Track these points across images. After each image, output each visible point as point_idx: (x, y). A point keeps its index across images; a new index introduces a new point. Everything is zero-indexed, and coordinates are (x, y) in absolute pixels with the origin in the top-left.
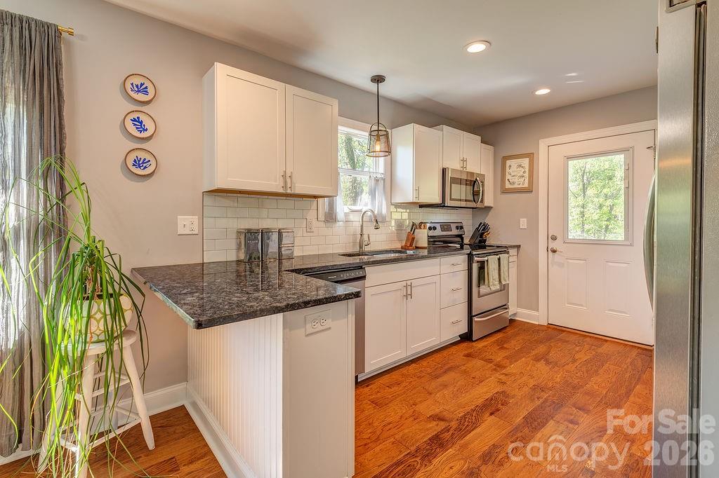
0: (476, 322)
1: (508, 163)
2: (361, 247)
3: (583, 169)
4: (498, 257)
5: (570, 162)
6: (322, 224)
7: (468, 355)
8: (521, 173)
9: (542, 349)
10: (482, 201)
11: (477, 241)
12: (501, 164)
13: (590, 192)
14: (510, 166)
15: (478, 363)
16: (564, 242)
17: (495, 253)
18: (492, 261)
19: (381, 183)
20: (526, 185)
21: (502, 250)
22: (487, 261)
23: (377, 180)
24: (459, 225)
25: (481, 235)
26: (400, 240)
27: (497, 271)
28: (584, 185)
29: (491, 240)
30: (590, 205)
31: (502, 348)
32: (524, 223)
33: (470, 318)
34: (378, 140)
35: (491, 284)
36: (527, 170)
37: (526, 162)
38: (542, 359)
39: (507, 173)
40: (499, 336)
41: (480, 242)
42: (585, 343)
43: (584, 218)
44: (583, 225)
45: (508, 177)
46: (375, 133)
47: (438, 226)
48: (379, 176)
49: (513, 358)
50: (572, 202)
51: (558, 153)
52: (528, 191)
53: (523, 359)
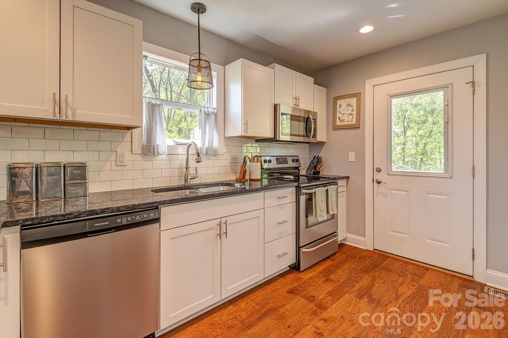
0: (304, 253)
1: (339, 102)
2: (186, 181)
3: (404, 116)
4: (326, 188)
5: (393, 100)
6: (139, 157)
7: (291, 292)
8: (350, 111)
9: (366, 280)
10: (314, 136)
11: (312, 173)
12: (333, 104)
13: (409, 133)
14: (340, 105)
15: (299, 302)
16: (388, 174)
17: (324, 185)
18: (320, 193)
19: (213, 117)
20: (354, 122)
21: (333, 181)
22: (315, 193)
23: (207, 115)
24: (295, 158)
25: (315, 168)
26: (235, 173)
27: (324, 203)
28: (404, 127)
29: (325, 172)
30: (409, 143)
31: (328, 280)
32: (352, 156)
33: (298, 248)
34: (199, 70)
35: (318, 215)
36: (355, 109)
37: (353, 101)
38: (365, 294)
39: (338, 112)
40: (328, 263)
41: (314, 173)
42: (408, 273)
43: (405, 153)
44: (404, 159)
45: (339, 115)
46: (196, 63)
47: (274, 160)
48: (211, 110)
49: (336, 294)
50: (395, 140)
51: (383, 91)
52: (356, 127)
53: (346, 295)
